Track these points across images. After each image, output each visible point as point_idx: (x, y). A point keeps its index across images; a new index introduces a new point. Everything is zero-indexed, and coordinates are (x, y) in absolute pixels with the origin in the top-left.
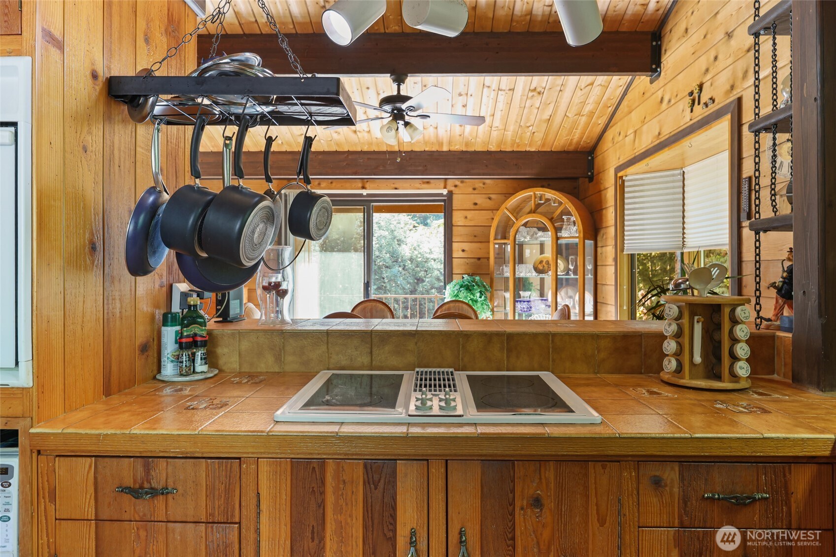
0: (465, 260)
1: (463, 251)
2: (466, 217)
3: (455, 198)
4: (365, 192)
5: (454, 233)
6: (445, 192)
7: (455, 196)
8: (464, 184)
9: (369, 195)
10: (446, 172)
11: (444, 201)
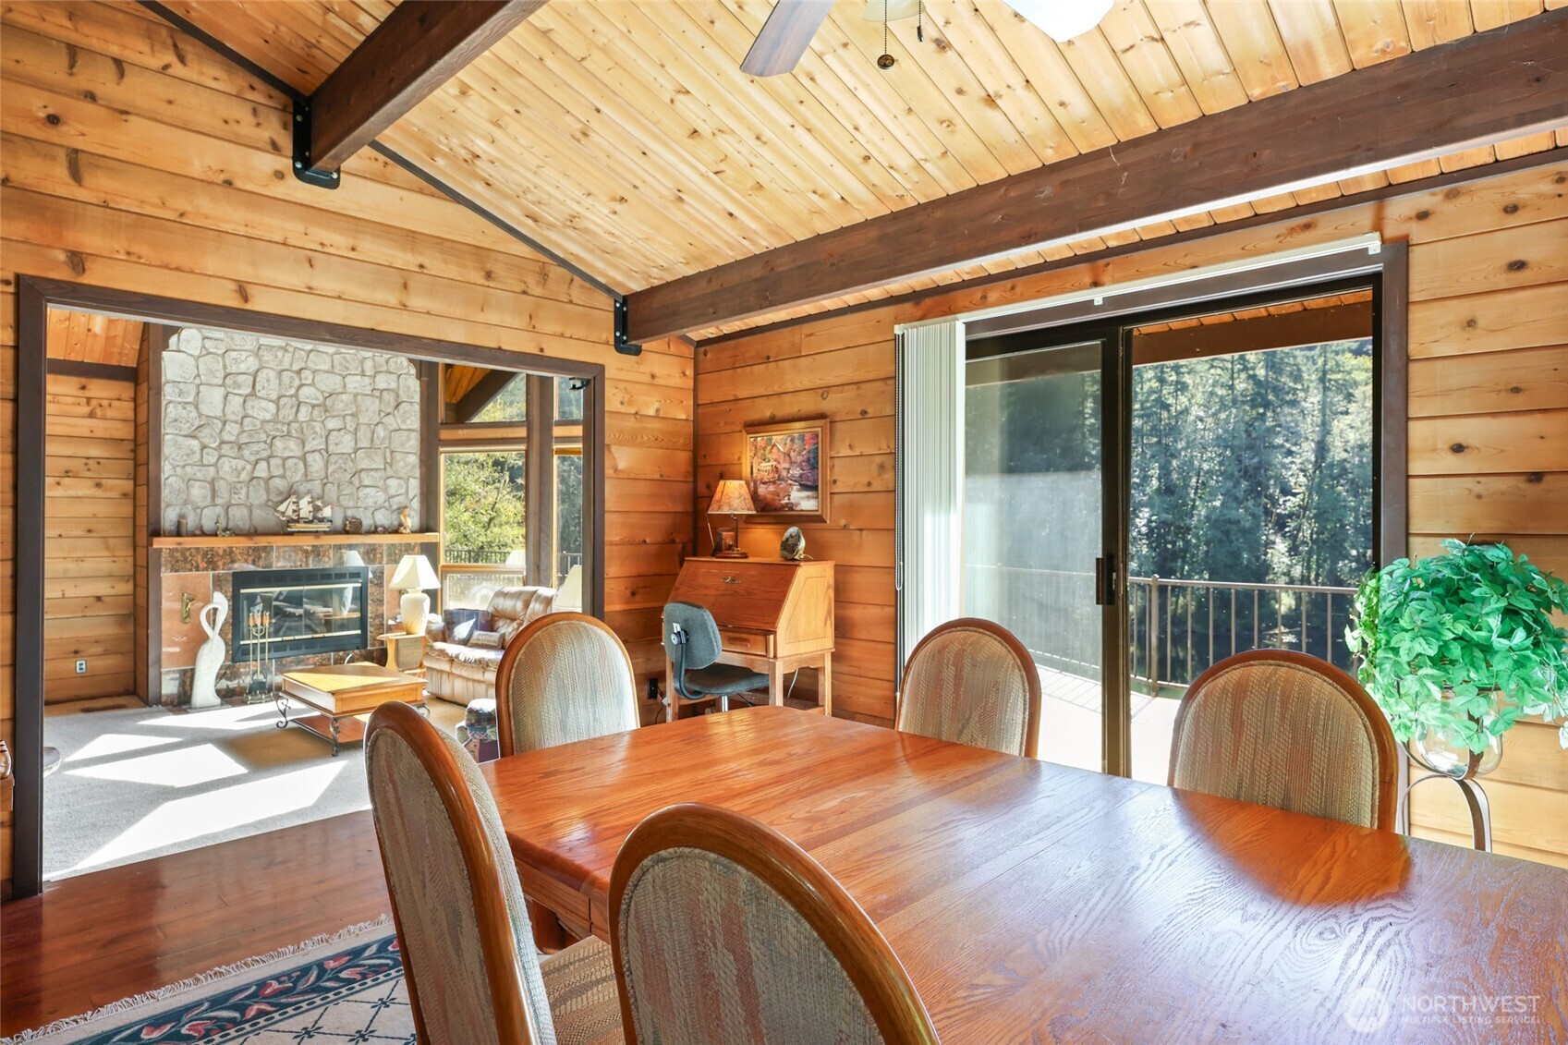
0: (1469, 482)
1: (1458, 448)
2: (1471, 323)
3: (1419, 259)
4: (1098, 296)
5: (1415, 385)
6: (1374, 245)
7: (1417, 255)
8: (1463, 201)
9: (1111, 302)
10: (1341, 156)
11: (1375, 279)
